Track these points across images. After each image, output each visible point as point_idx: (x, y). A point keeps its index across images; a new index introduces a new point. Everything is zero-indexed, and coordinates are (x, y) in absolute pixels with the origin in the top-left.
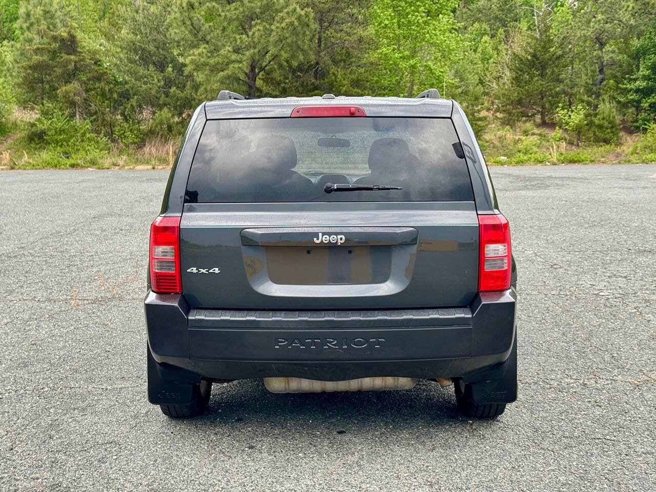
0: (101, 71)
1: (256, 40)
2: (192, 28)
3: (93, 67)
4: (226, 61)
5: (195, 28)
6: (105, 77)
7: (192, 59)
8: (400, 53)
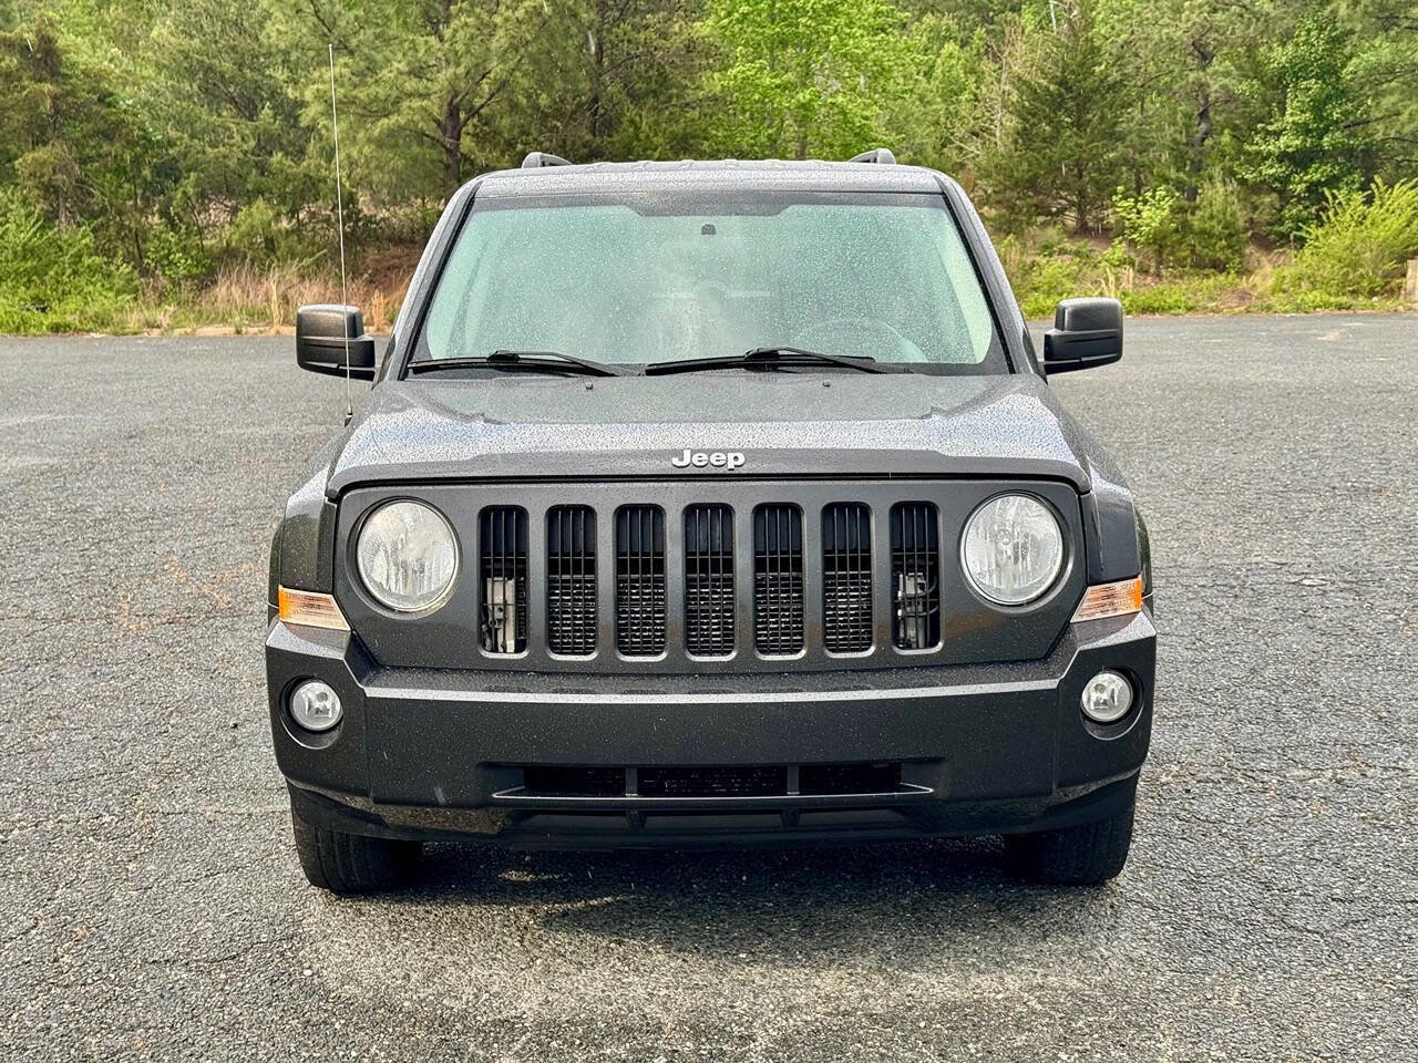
0: (113, 118)
1: (460, 47)
2: (316, 20)
3: (95, 108)
4: (395, 93)
5: (323, 21)
6: (124, 131)
7: (318, 90)
8: (775, 77)
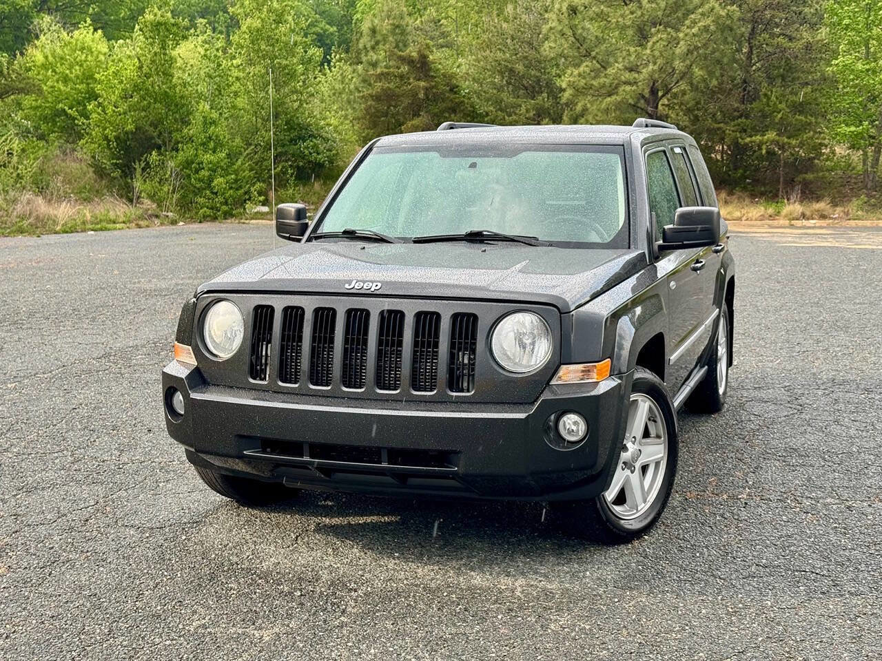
0: (457, 100)
1: (657, 53)
2: (573, 39)
3: (447, 95)
4: (616, 82)
5: (577, 40)
6: (462, 108)
7: (569, 81)
8: (867, 64)
